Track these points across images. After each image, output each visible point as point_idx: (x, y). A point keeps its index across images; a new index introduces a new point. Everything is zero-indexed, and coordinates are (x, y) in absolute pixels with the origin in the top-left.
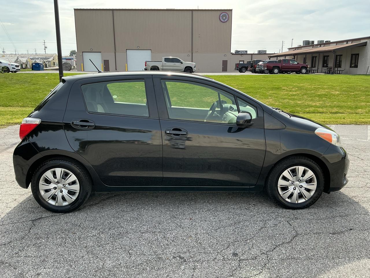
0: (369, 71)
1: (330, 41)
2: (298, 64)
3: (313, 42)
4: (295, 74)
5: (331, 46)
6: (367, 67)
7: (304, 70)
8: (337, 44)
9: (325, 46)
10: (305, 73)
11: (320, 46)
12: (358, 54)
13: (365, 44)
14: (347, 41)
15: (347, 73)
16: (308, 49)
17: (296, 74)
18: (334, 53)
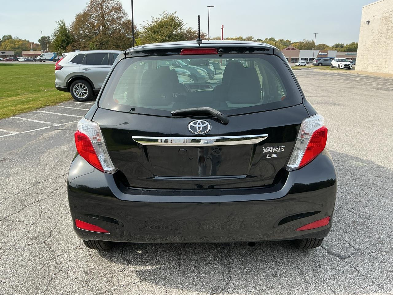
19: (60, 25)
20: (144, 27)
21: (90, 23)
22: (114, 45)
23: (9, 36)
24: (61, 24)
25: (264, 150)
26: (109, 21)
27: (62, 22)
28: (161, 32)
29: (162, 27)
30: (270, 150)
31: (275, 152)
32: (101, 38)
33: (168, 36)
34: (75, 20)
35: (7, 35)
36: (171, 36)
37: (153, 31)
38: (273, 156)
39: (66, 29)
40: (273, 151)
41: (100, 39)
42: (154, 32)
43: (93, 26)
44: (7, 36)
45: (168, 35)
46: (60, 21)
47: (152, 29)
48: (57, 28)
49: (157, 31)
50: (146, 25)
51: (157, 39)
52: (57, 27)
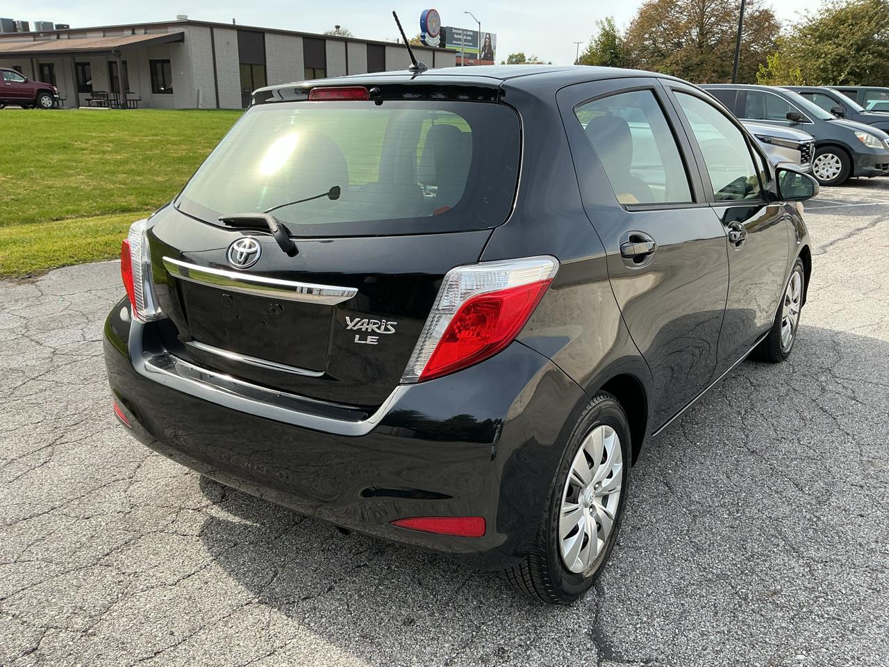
0: (201, 101)
1: (68, 26)
2: (26, 82)
3: (25, 25)
4: (20, 109)
5: (90, 37)
6: (196, 92)
7: (47, 99)
8: (106, 34)
9: (71, 37)
10: (52, 107)
11: (58, 38)
12: (168, 61)
13: (180, 38)
14: (133, 28)
15: (147, 106)
16: (26, 44)
17: (24, 110)
18: (117, 55)
19: (604, 29)
20: (796, 27)
21: (671, 22)
22: (714, 72)
23: (519, 54)
24: (606, 27)
25: (349, 323)
26: (715, 15)
27: (609, 21)
28: (837, 37)
29: (843, 22)
30: (362, 325)
31: (373, 333)
32: (687, 56)
33: (855, 47)
34: (637, 16)
35: (516, 53)
36: (864, 46)
37: (817, 34)
38: (368, 342)
39: (614, 37)
40: (367, 329)
41: (685, 58)
42: (819, 37)
43: (675, 26)
44: (516, 56)
45: (857, 44)
46: (604, 20)
47: (816, 29)
48: (596, 36)
49: (828, 35)
50: (800, 21)
51: (823, 55)
52: (596, 33)
